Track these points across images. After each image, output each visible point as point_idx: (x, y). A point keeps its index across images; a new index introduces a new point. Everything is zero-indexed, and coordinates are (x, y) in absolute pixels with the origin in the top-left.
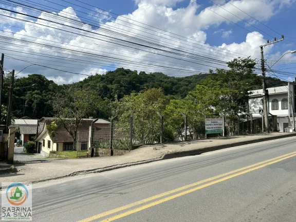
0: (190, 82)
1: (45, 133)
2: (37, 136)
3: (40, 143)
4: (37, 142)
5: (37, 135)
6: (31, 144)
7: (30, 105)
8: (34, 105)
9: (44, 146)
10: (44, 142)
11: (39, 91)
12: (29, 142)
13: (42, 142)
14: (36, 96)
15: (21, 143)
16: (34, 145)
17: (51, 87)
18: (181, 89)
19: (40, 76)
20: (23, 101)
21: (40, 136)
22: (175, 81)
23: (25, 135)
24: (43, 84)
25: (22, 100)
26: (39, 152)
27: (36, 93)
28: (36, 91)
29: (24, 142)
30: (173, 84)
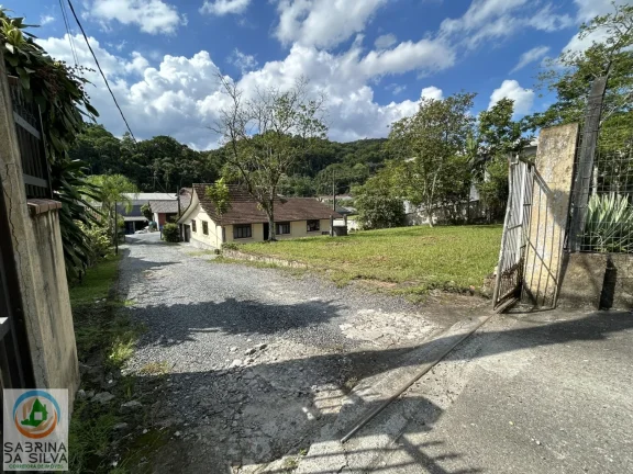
0: (356, 149)
1: (196, 208)
2: (181, 216)
3: (187, 227)
4: (181, 225)
5: (180, 213)
6: (172, 228)
7: (161, 177)
8: (166, 177)
9: (194, 229)
10: (194, 225)
11: (169, 159)
12: (168, 225)
13: (191, 224)
14: (167, 165)
15: (155, 226)
16: (176, 229)
17: (185, 153)
18: (347, 157)
19: (168, 139)
20: (150, 172)
21: (185, 215)
22: (339, 147)
23: (160, 215)
24: (173, 150)
25: (149, 170)
26: (187, 240)
27: (167, 161)
28: (166, 158)
29: (160, 225)
30: (337, 151)
